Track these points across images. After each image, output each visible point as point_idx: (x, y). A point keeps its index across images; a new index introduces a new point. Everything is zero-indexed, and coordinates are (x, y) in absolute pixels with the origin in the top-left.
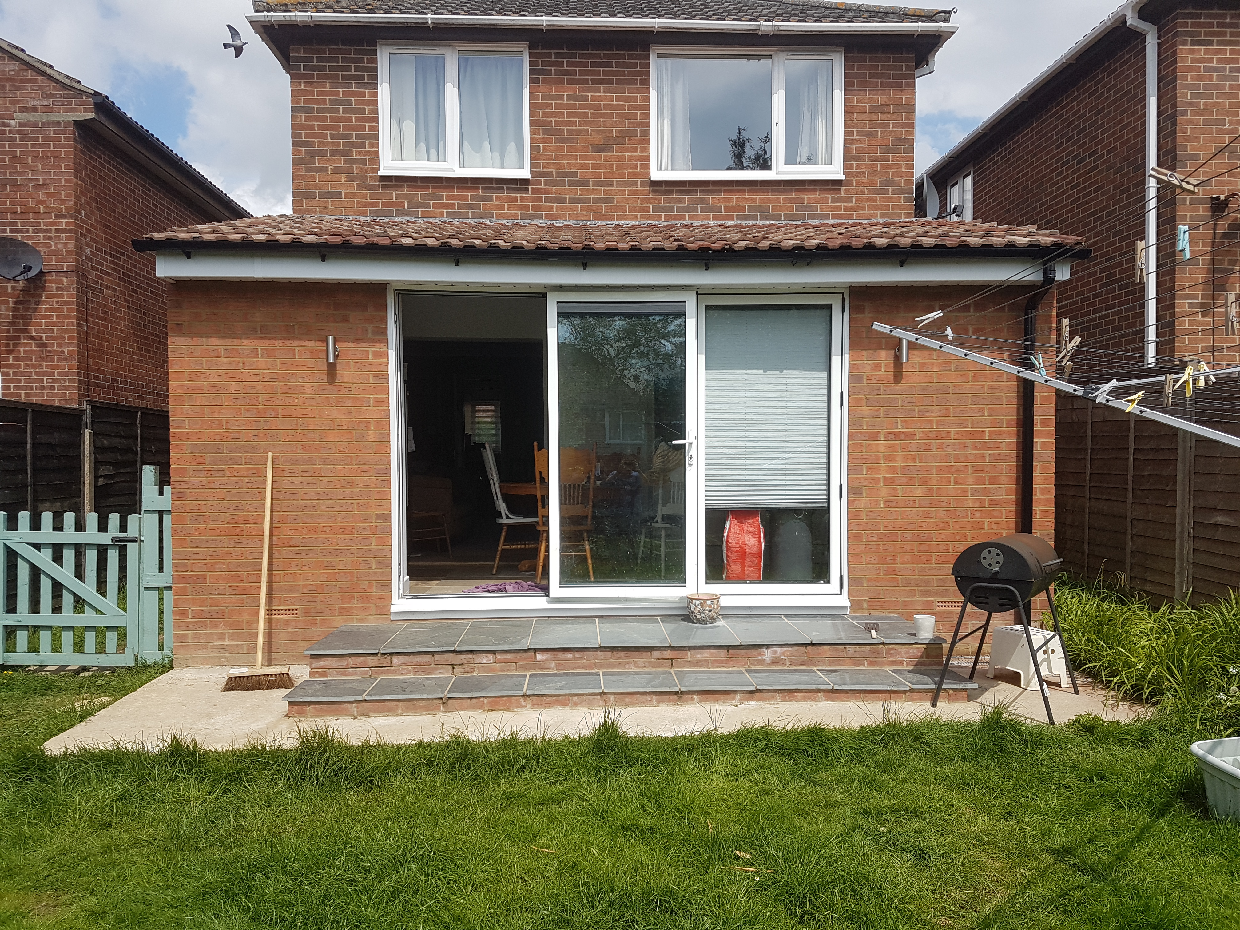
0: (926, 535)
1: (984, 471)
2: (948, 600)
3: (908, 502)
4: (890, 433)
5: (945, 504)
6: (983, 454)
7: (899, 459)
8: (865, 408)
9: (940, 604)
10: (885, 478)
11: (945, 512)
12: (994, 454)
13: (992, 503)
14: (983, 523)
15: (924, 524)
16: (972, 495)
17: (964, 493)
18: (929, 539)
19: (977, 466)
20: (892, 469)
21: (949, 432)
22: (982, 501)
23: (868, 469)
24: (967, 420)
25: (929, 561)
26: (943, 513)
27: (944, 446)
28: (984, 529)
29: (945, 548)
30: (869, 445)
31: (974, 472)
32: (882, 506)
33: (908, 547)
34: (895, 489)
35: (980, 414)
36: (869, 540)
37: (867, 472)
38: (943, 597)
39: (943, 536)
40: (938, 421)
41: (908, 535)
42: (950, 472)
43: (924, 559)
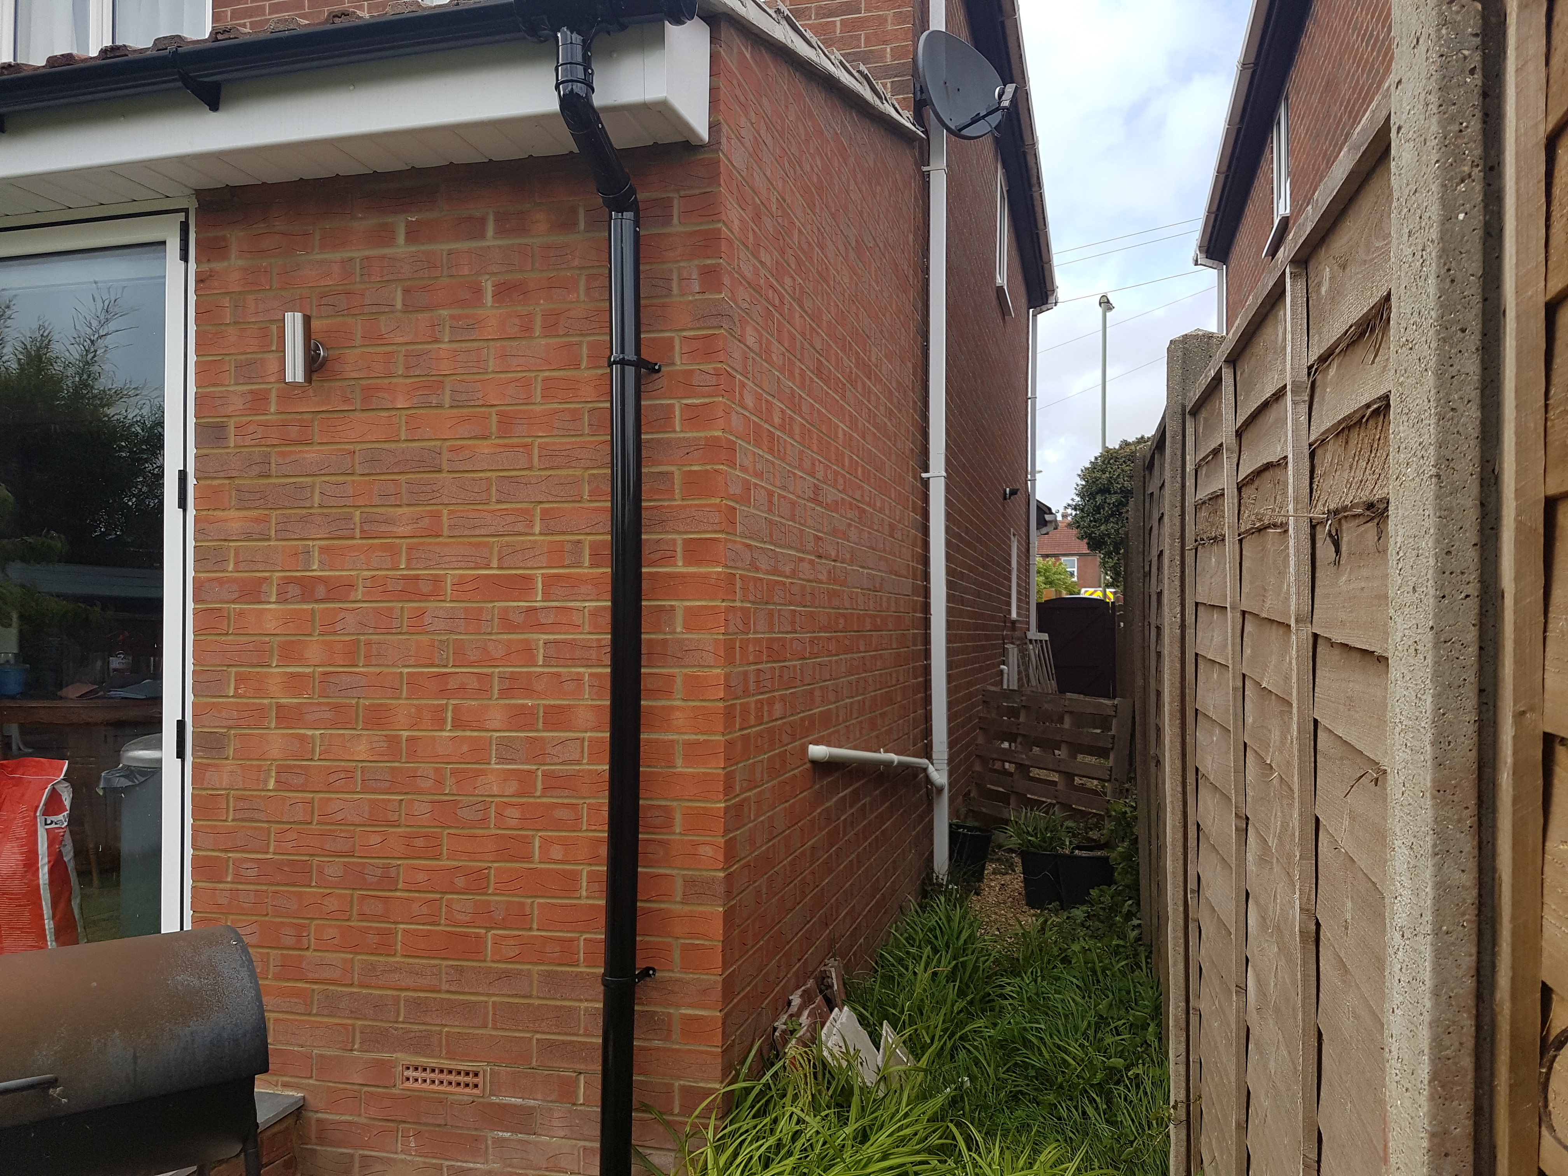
0: (379, 872)
1: (529, 692)
2: (432, 1062)
3: (335, 777)
4: (289, 581)
5: (428, 784)
6: (527, 640)
7: (314, 651)
8: (232, 513)
9: (410, 1073)
10: (279, 706)
11: (426, 808)
12: (556, 642)
13: (553, 783)
14: (527, 842)
15: (375, 839)
16: (501, 760)
17: (479, 752)
18: (388, 881)
19: (513, 677)
20: (295, 683)
21: (437, 580)
22: (525, 780)
23: (240, 679)
24: (486, 545)
25: (385, 946)
26: (422, 808)
27: (427, 619)
28: (529, 858)
29: (425, 910)
30: (241, 613)
31: (505, 693)
32: (271, 784)
33: (332, 904)
34: (302, 738)
35: (520, 527)
36: (238, 878)
37: (236, 689)
38: (417, 1053)
39: (422, 877)
40: (410, 549)
41: (334, 869)
42: (443, 692)
43: (372, 939)
